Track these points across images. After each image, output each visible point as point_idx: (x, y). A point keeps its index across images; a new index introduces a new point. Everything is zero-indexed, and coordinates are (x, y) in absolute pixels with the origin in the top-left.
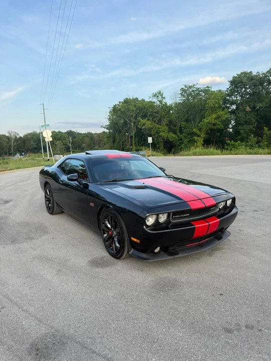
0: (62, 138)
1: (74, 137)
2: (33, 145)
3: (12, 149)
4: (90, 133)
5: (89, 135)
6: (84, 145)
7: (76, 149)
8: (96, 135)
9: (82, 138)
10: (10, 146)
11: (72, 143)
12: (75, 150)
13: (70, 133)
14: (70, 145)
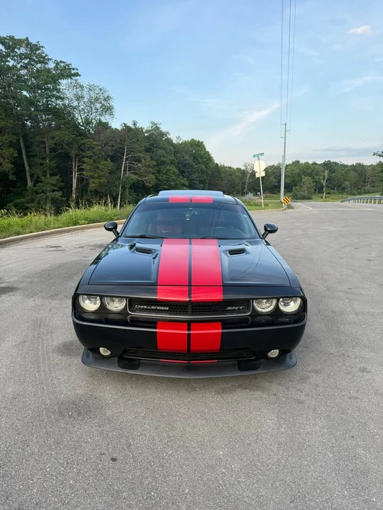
0: (314, 173)
1: (332, 171)
2: (272, 182)
3: (246, 186)
4: (359, 165)
5: (359, 169)
6: (346, 182)
7: (333, 189)
8: (370, 168)
9: (346, 173)
10: (244, 184)
11: (328, 180)
12: (332, 191)
13: (327, 165)
14: (324, 183)
